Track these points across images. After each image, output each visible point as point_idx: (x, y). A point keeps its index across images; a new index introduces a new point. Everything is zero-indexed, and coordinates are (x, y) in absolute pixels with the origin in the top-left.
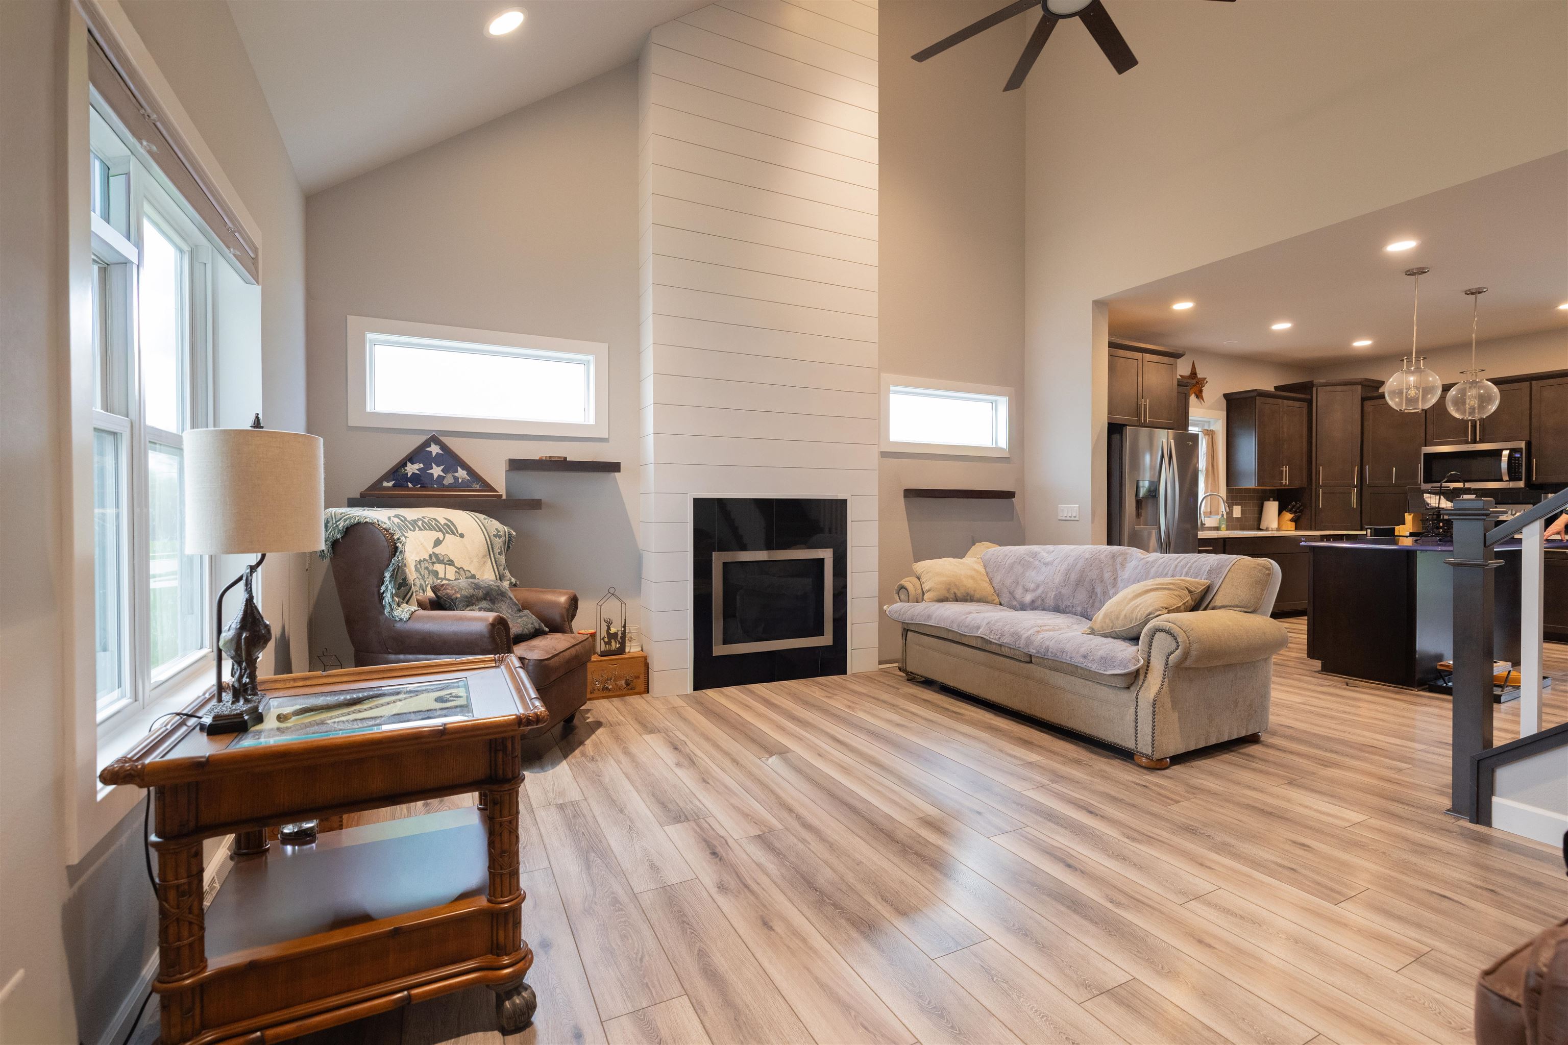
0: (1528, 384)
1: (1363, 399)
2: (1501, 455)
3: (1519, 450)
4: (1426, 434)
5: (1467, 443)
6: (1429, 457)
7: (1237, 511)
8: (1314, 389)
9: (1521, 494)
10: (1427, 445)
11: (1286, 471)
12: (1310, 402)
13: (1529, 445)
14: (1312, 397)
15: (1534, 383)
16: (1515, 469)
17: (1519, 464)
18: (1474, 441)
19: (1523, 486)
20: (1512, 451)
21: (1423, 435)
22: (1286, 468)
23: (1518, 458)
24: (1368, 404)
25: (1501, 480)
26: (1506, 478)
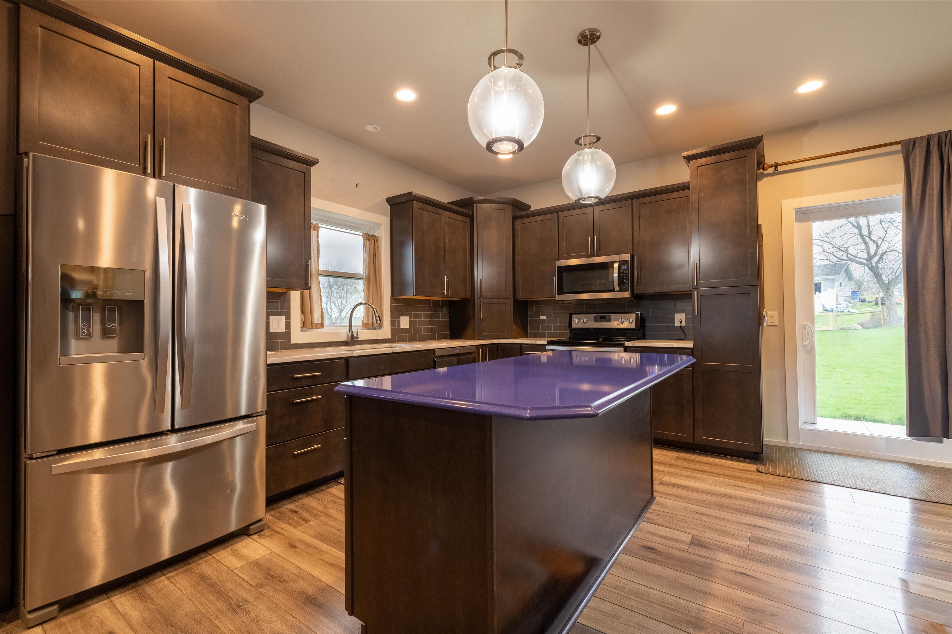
0: (629, 202)
1: (514, 218)
2: (613, 267)
3: (626, 262)
4: (559, 249)
5: (588, 256)
6: (562, 270)
7: (405, 322)
8: (475, 205)
9: (627, 304)
10: (560, 259)
11: (447, 281)
12: (471, 218)
13: (632, 257)
14: (473, 213)
15: (634, 201)
16: (623, 280)
17: (626, 275)
18: (593, 255)
19: (629, 296)
20: (621, 263)
21: (557, 250)
22: (447, 278)
23: (625, 269)
24: (517, 222)
25: (613, 291)
26: (617, 288)
